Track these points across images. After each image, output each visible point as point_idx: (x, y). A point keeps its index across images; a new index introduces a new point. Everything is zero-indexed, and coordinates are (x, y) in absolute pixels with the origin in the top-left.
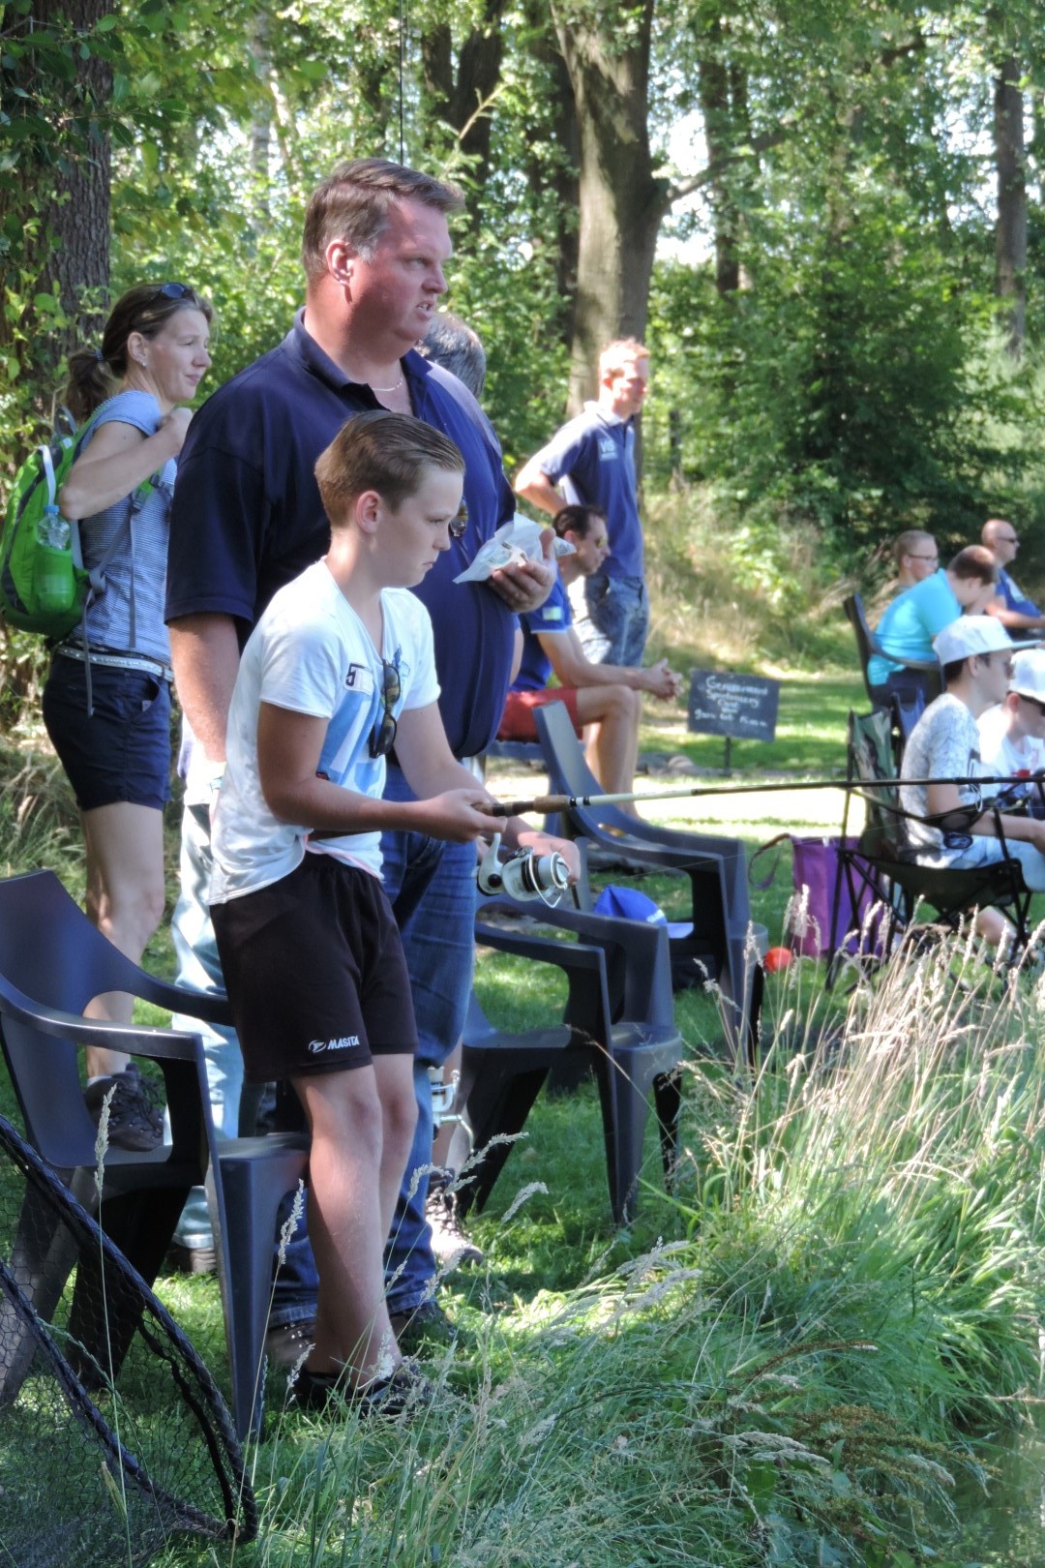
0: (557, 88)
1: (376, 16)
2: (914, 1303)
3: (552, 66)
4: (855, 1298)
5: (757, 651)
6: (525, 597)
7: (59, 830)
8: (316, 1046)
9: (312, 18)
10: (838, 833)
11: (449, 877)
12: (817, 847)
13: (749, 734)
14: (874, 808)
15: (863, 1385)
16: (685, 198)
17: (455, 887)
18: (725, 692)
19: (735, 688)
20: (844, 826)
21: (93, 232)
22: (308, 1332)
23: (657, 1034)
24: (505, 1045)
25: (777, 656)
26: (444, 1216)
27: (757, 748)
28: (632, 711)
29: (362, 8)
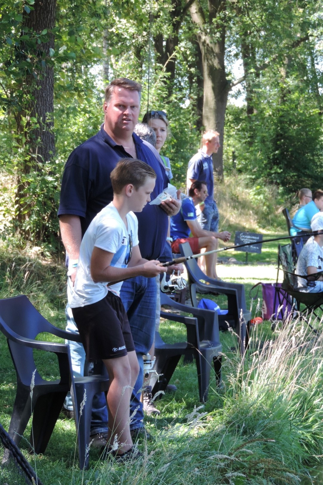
0: (197, 52)
1: (139, 31)
2: (291, 427)
3: (195, 45)
4: (272, 425)
5: (258, 225)
6: (171, 210)
7: (37, 282)
8: (115, 349)
9: (120, 31)
10: (275, 282)
11: (148, 297)
12: (270, 286)
13: (253, 251)
14: (286, 274)
15: (274, 452)
16: (236, 86)
17: (150, 300)
18: (246, 238)
19: (249, 237)
20: (277, 280)
21: (48, 98)
22: (104, 436)
23: (215, 344)
24: (167, 348)
25: (264, 227)
26: (148, 401)
27: (256, 255)
28: (215, 244)
29: (135, 28)
